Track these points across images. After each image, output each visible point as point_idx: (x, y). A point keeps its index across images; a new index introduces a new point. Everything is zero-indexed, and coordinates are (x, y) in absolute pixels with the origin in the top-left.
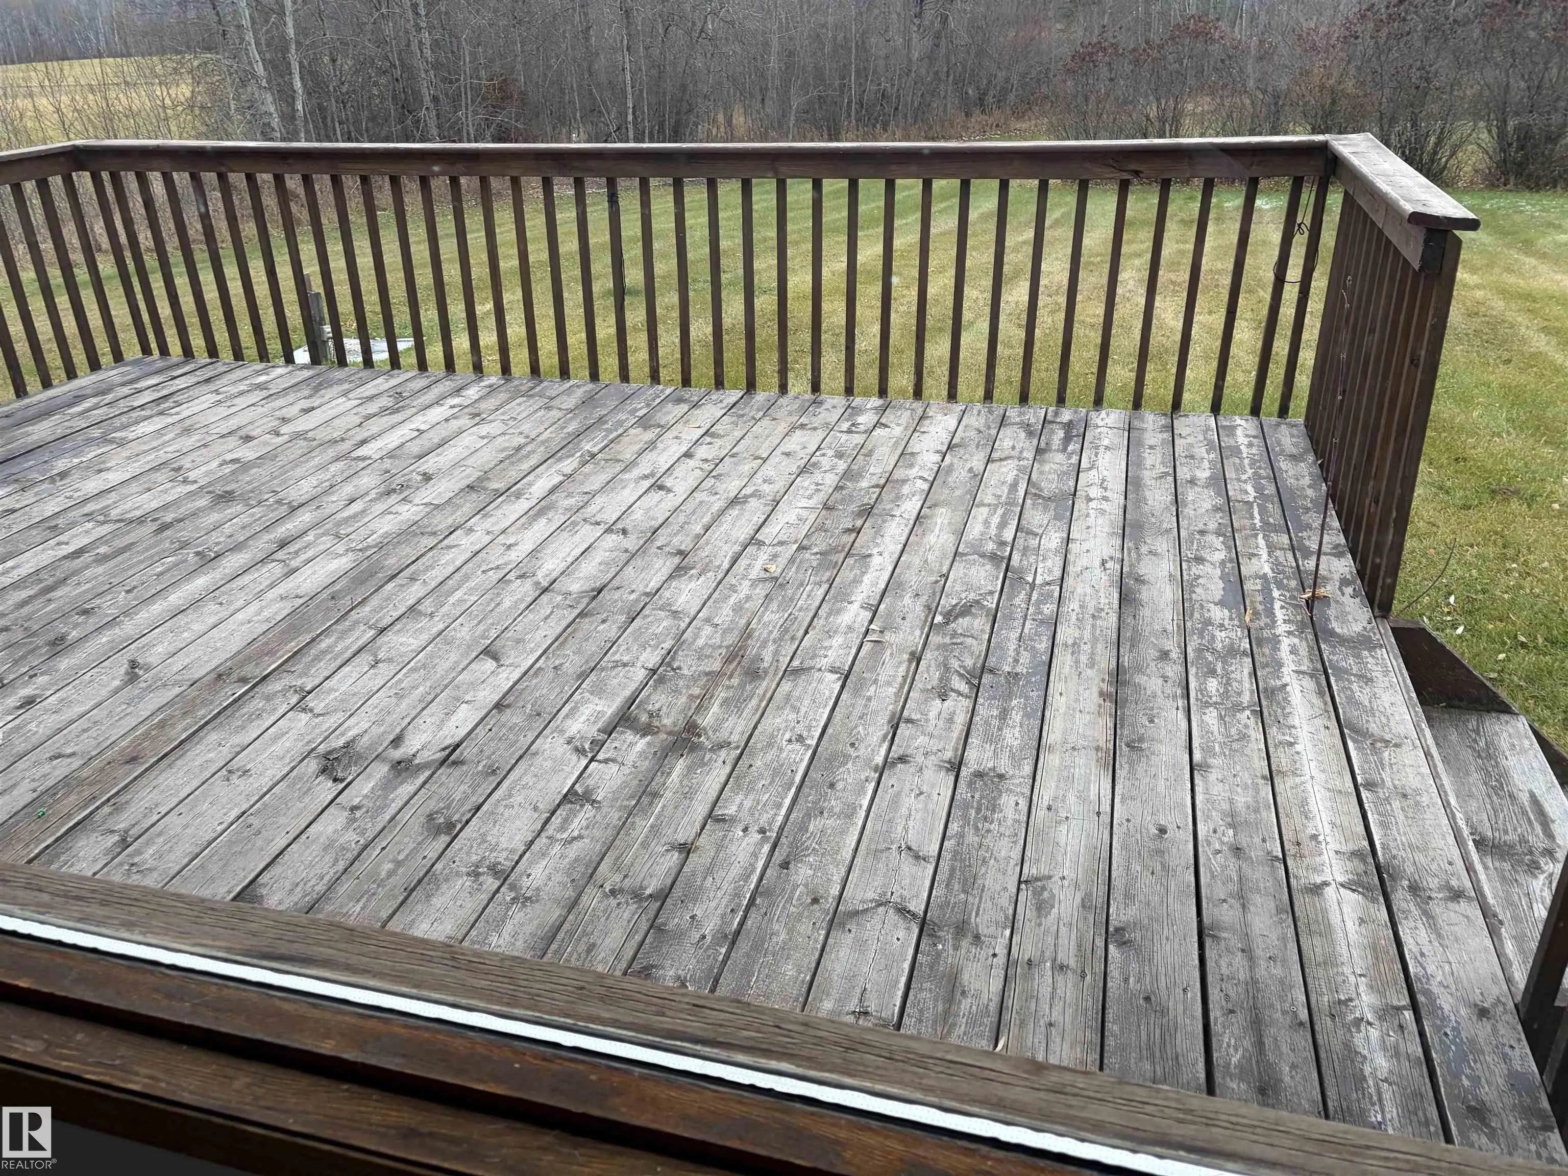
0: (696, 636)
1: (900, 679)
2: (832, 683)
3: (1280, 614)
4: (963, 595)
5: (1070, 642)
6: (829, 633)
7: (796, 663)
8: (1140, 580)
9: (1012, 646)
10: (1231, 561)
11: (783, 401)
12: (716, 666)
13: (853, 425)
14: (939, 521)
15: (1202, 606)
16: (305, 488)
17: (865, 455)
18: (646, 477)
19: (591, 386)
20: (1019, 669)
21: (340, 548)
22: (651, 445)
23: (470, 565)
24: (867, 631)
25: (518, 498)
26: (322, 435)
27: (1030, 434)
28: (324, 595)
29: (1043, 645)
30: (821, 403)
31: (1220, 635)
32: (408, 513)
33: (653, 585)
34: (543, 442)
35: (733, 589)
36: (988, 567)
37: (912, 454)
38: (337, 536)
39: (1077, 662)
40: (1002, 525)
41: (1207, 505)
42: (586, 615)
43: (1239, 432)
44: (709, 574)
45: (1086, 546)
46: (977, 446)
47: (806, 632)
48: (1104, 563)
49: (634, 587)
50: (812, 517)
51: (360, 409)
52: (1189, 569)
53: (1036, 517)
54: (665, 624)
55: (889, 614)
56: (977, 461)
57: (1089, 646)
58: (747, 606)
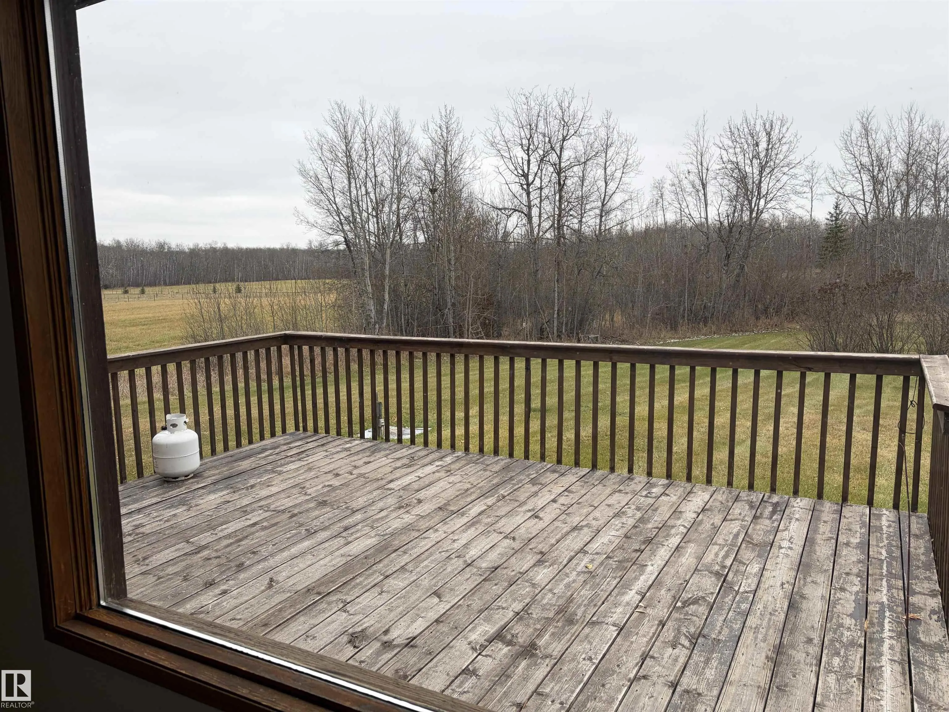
0: (543, 598)
1: (651, 634)
2: (613, 631)
3: (887, 626)
4: (695, 593)
5: (754, 626)
6: (616, 605)
7: (594, 619)
8: (803, 597)
9: (719, 624)
10: (862, 592)
11: (612, 476)
12: (551, 615)
13: (649, 493)
14: (689, 551)
15: (839, 616)
16: (361, 502)
17: (653, 510)
18: (530, 511)
19: (509, 460)
20: (721, 637)
21: (373, 534)
22: (535, 494)
23: (434, 548)
24: (637, 607)
25: (462, 516)
26: (372, 476)
27: (751, 507)
28: (362, 556)
29: (737, 626)
30: (633, 479)
31: (847, 633)
32: (408, 518)
33: (525, 568)
34: (479, 488)
35: (567, 575)
36: (713, 579)
37: (681, 512)
38: (372, 527)
39: (756, 638)
40: (726, 556)
41: (854, 559)
42: (487, 580)
43: (884, 518)
44: (555, 566)
45: (774, 574)
46: (719, 511)
47: (603, 603)
48: (783, 584)
49: (514, 568)
50: (617, 541)
51: (392, 464)
52: (835, 594)
53: (747, 554)
54: (527, 590)
55: (651, 598)
56: (717, 519)
57: (765, 630)
58: (573, 585)
